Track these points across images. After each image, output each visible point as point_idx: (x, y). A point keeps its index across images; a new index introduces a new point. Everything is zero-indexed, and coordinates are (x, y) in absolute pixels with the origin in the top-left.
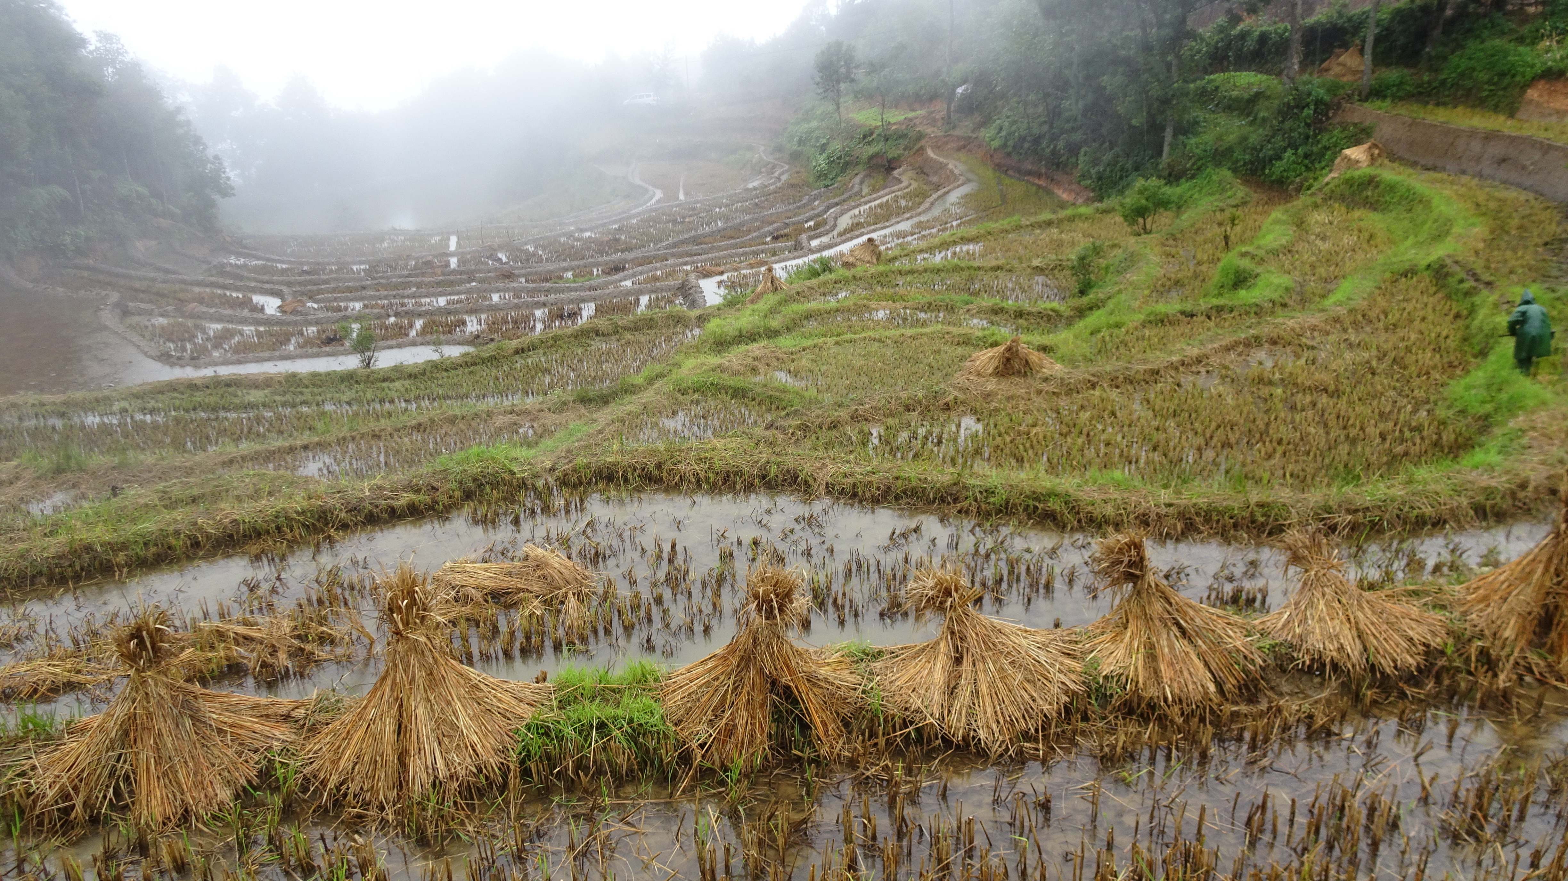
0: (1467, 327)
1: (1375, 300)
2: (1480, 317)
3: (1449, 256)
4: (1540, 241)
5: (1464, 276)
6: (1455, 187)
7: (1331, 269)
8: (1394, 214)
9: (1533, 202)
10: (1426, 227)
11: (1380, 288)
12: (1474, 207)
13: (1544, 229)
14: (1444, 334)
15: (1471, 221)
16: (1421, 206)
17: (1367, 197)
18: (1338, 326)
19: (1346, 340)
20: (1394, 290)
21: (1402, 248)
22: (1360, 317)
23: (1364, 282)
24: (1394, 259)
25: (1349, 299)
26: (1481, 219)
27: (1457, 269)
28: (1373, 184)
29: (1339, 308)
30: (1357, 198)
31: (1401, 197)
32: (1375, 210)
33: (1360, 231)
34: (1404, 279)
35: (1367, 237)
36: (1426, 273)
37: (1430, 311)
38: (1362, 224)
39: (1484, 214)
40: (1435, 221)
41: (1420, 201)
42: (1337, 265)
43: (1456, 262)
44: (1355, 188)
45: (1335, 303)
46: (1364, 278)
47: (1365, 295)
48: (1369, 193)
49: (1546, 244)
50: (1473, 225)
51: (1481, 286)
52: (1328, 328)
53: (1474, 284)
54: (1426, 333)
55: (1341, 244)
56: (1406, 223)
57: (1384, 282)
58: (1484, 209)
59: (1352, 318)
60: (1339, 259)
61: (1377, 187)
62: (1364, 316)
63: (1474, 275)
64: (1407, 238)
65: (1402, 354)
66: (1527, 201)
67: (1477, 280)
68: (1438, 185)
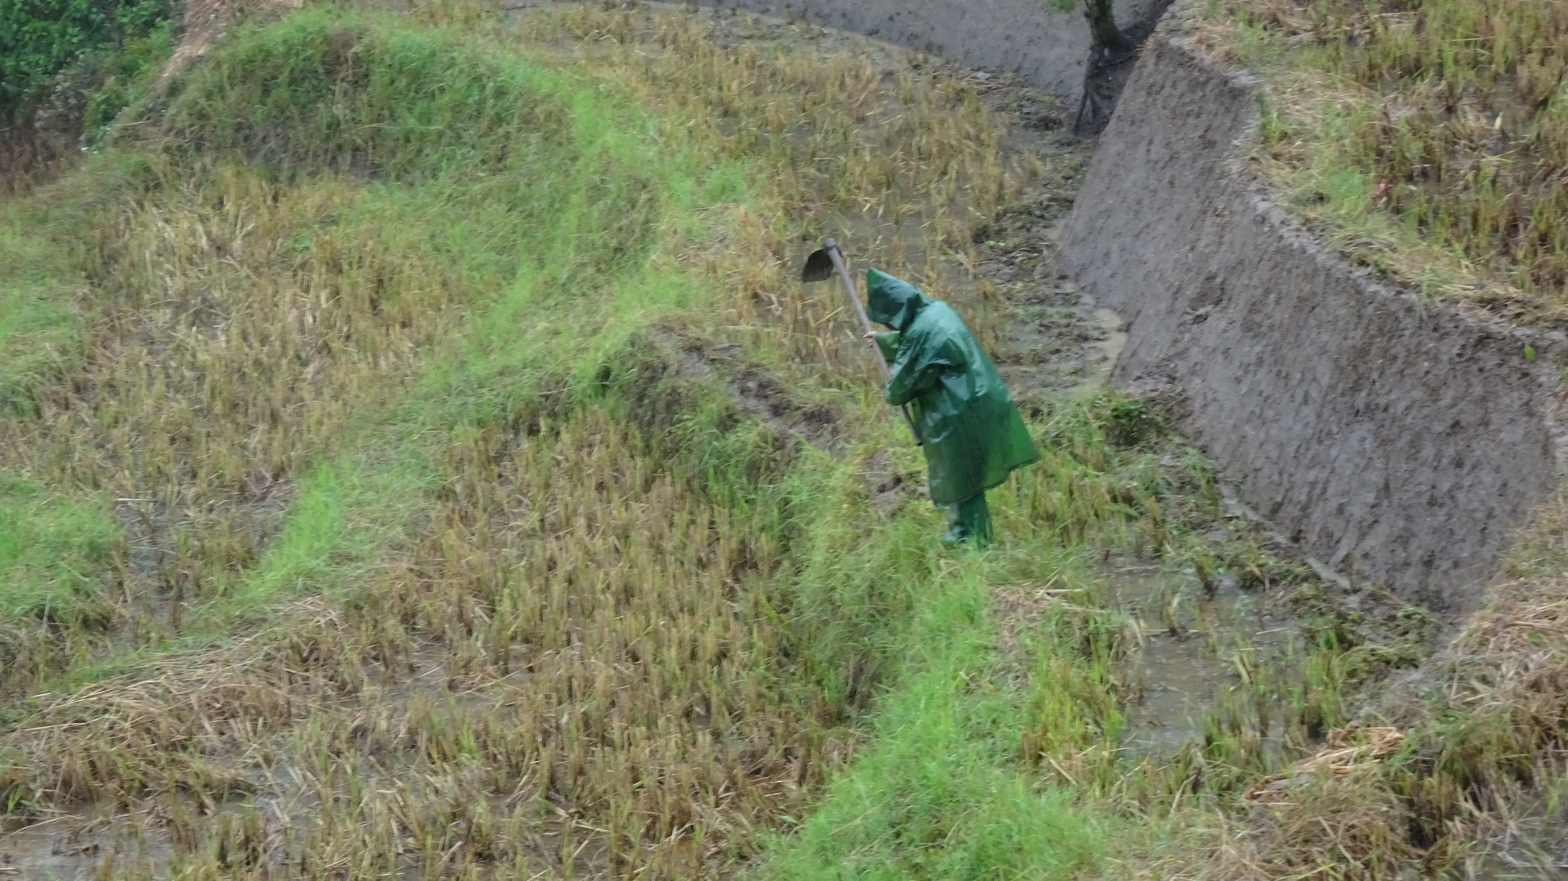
0: (786, 604)
1: (436, 547)
2: (818, 557)
3: (666, 329)
4: (960, 228)
5: (736, 401)
6: (639, 52)
7: (255, 439)
8: (445, 181)
9: (907, 79)
10: (570, 220)
11: (445, 494)
12: (716, 120)
13: (962, 176)
14: (709, 643)
15: (714, 179)
16: (535, 138)
17: (334, 126)
18: (318, 679)
19: (360, 733)
20: (501, 493)
21: (501, 318)
22: (393, 627)
23: (380, 479)
24: (479, 368)
25: (341, 558)
26: (750, 164)
27: (706, 375)
28: (345, 72)
29: (307, 604)
30: (299, 133)
31: (457, 108)
32: (376, 172)
33: (335, 266)
34: (526, 444)
35: (365, 290)
36: (599, 409)
37: (644, 556)
38: (337, 235)
39: (756, 146)
40: (596, 192)
41: (528, 121)
42: (274, 418)
43: (696, 349)
44: (282, 93)
45: (287, 585)
46: (379, 462)
47: (398, 533)
48: (340, 110)
49: (980, 235)
50: (726, 190)
51: (798, 433)
52: (282, 693)
53: (773, 426)
54: (647, 650)
55: (274, 330)
56: (494, 210)
57: (458, 467)
58: (751, 125)
59: (365, 636)
60: (278, 395)
61: (361, 81)
62: (408, 618)
63: (764, 389)
64: (511, 273)
65: (574, 756)
66: (888, 75)
67: (777, 411)
68: (578, 51)
